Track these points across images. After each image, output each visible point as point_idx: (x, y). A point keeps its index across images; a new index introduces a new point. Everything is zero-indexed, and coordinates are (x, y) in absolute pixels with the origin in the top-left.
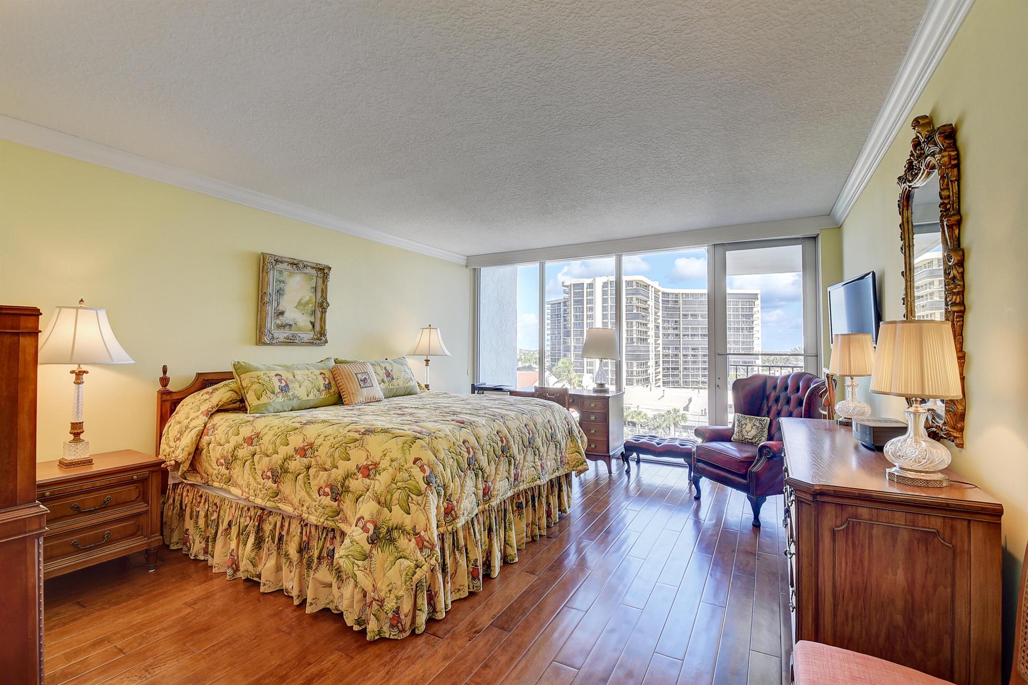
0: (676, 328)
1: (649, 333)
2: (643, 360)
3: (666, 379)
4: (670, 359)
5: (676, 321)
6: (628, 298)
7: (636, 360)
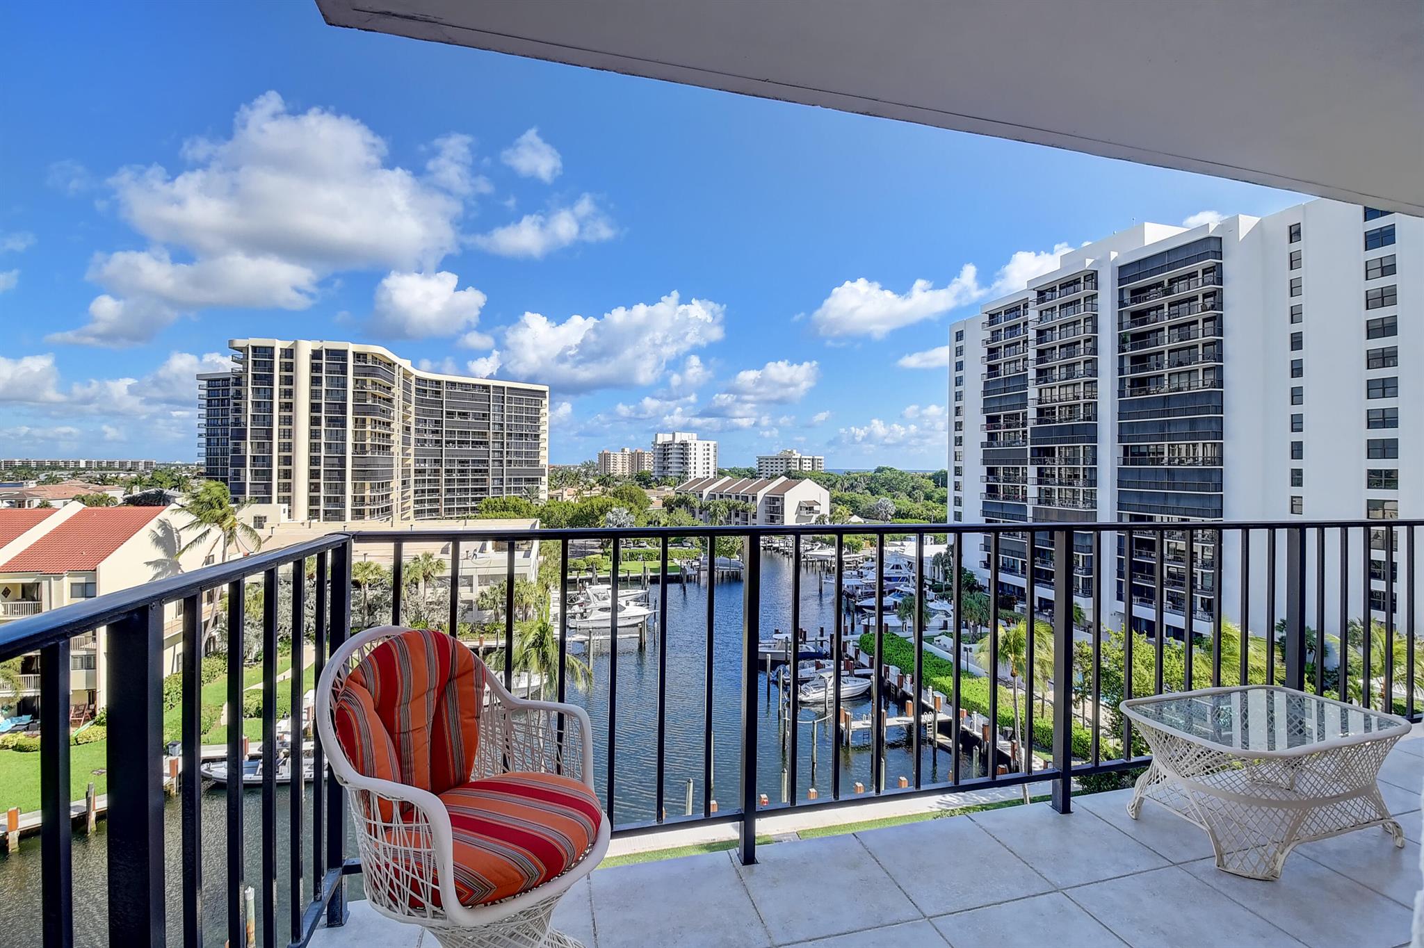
0: (437, 432)
1: (392, 438)
2: (382, 479)
3: (418, 507)
4: (427, 477)
5: (436, 422)
6: (357, 380)
7: (370, 479)
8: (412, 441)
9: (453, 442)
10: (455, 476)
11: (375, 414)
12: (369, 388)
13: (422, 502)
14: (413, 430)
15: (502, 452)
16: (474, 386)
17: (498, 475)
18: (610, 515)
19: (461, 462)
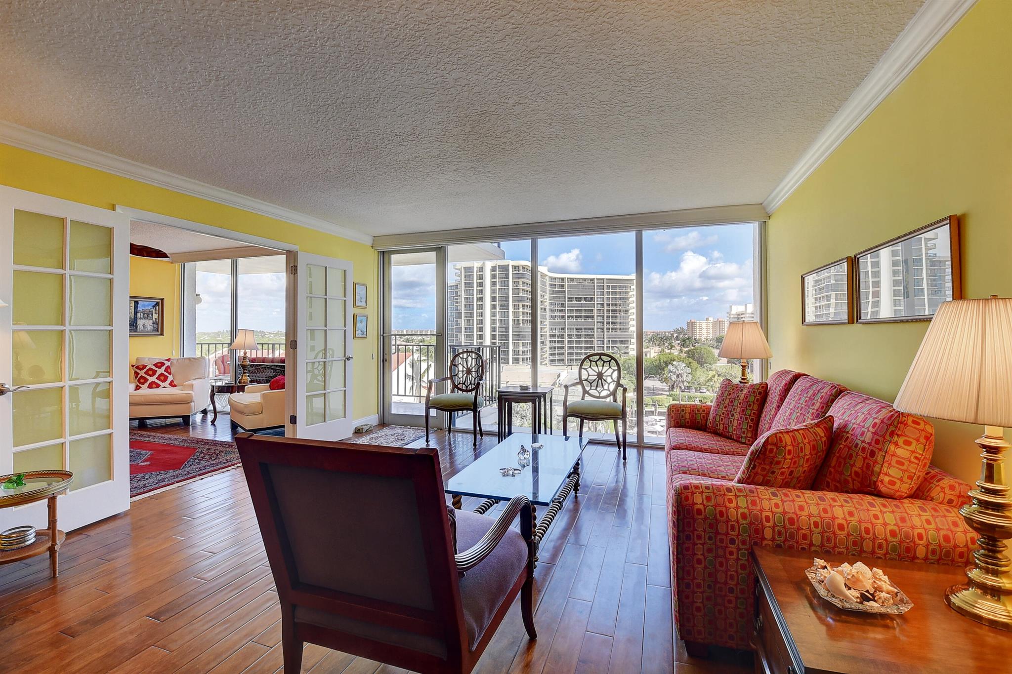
0: (561, 311)
2: (528, 340)
4: (557, 339)
5: (562, 304)
6: (515, 282)
7: (521, 340)
8: (548, 317)
9: (572, 317)
10: (574, 338)
11: (524, 301)
12: (521, 286)
13: (554, 354)
14: (548, 310)
15: (603, 323)
16: (585, 279)
17: (601, 338)
18: (670, 367)
19: (577, 329)
